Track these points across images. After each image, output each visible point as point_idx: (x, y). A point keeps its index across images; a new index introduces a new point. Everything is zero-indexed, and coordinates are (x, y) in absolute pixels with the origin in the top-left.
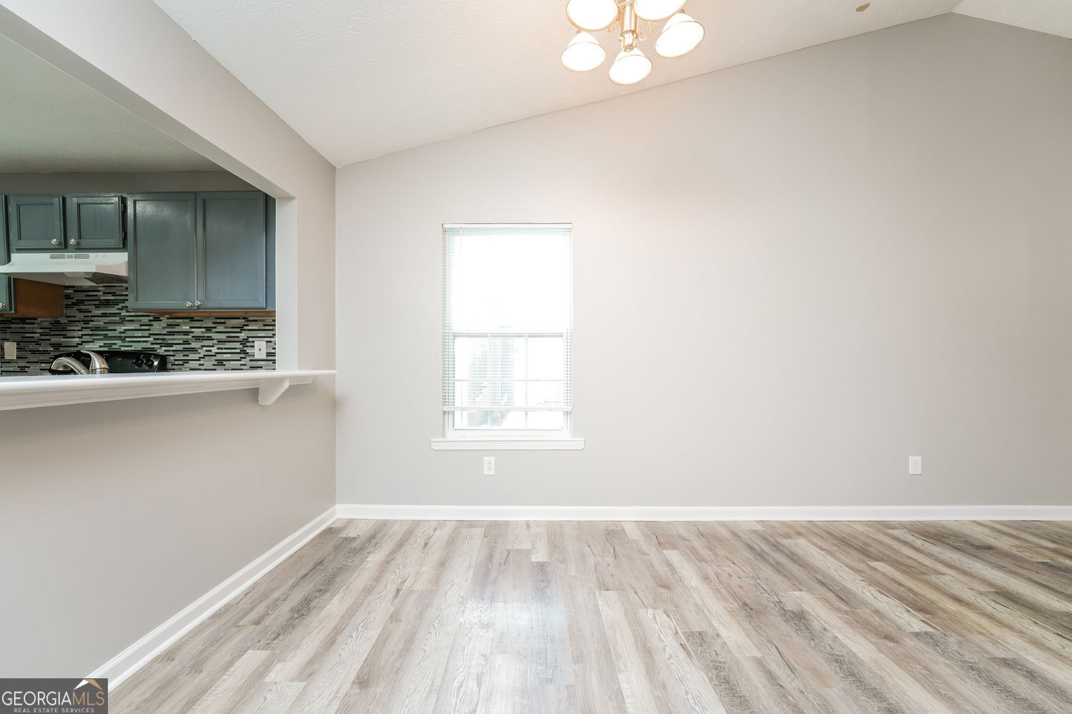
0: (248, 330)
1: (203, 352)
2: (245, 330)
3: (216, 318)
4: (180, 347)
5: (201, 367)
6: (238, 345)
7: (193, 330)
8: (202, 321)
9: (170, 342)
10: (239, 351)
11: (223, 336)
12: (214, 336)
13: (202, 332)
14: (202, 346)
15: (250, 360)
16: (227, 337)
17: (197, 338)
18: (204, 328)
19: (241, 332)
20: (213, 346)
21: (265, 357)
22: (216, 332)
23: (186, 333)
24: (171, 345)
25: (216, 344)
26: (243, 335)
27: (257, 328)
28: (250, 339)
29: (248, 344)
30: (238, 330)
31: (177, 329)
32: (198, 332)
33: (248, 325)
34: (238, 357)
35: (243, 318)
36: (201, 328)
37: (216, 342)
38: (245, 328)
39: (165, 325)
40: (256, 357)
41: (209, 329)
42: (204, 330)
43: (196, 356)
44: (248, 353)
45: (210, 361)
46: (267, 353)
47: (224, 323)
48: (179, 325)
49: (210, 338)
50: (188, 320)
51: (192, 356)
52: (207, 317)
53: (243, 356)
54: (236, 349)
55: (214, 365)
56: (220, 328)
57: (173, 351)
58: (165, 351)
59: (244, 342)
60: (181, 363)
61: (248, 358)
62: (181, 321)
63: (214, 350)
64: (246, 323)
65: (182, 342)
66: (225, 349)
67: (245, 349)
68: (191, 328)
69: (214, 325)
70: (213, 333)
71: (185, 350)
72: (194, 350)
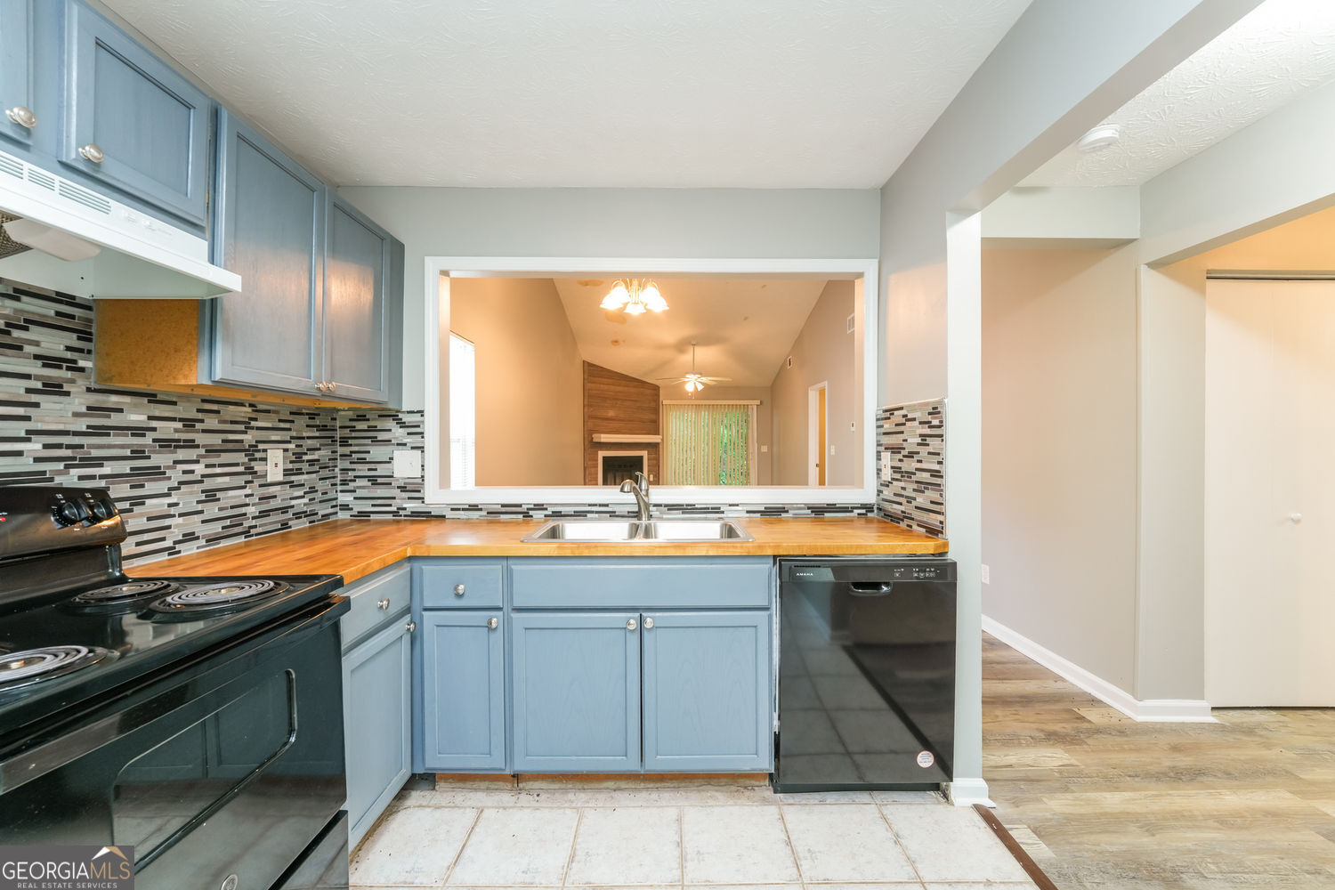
0: (258, 428)
1: (176, 475)
2: (252, 428)
3: (204, 401)
4: (125, 467)
5: (173, 511)
6: (241, 458)
7: (154, 424)
8: (175, 403)
9: (95, 453)
10: (241, 469)
11: (216, 440)
12: (201, 439)
13: (176, 431)
14: (176, 462)
15: (260, 486)
16: (224, 441)
17: (165, 444)
18: (181, 420)
19: (246, 433)
20: (197, 462)
21: (280, 478)
22: (204, 431)
23: (138, 431)
24: (99, 462)
25: (203, 456)
26: (249, 438)
27: (269, 425)
28: (261, 446)
29: (258, 455)
30: (242, 427)
31: (115, 420)
32: (168, 429)
33: (256, 419)
34: (240, 481)
35: (251, 405)
36: (174, 419)
37: (202, 451)
38: (253, 423)
39: (84, 409)
40: (269, 480)
41: (189, 424)
42: (179, 425)
43: (162, 487)
44: (256, 472)
45: (191, 493)
46: (284, 470)
47: (218, 412)
48: (121, 411)
49: (191, 444)
50: (145, 400)
51: (151, 487)
52: (187, 397)
53: (249, 478)
54: (237, 465)
55: (198, 502)
56: (212, 422)
57: (102, 477)
58: (81, 478)
59: (251, 451)
60: (126, 505)
61: (257, 482)
62: (127, 399)
63: (200, 469)
64: (253, 416)
65: (128, 453)
66: (221, 465)
67: (253, 464)
68: (150, 418)
69: (200, 416)
70: (197, 431)
71: (136, 472)
72: (156, 473)
